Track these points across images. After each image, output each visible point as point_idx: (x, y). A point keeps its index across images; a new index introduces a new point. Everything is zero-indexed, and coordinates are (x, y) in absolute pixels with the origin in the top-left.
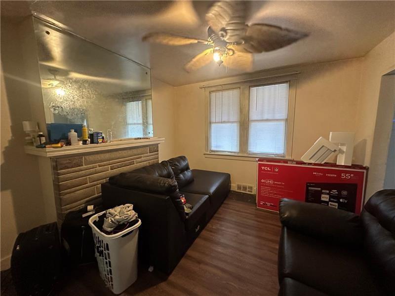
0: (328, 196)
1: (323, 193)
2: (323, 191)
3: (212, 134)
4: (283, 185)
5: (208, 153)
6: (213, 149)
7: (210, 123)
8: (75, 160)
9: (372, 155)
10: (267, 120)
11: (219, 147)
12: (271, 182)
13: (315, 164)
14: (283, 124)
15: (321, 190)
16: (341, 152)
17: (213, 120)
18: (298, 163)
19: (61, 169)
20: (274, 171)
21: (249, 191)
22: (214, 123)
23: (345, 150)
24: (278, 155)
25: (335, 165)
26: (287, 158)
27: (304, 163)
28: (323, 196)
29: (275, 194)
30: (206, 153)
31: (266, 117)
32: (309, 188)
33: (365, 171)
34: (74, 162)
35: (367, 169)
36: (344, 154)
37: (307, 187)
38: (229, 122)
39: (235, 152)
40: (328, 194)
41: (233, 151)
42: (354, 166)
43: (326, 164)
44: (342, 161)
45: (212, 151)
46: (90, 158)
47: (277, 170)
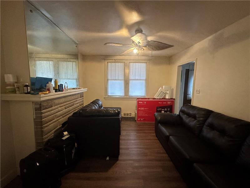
1: (162, 111)
3: (109, 86)
4: (148, 109)
5: (107, 97)
6: (109, 95)
7: (108, 80)
8: (50, 103)
9: (176, 94)
11: (113, 93)
12: (143, 109)
13: (160, 99)
14: (144, 82)
15: (162, 109)
16: (167, 94)
17: (109, 78)
18: (153, 99)
19: (43, 110)
20: (144, 104)
21: (130, 116)
22: (110, 80)
23: (168, 93)
24: (142, 96)
25: (165, 99)
26: (146, 97)
27: (156, 99)
29: (145, 114)
30: (106, 97)
31: (137, 78)
32: (158, 109)
34: (49, 105)
35: (174, 99)
36: (168, 95)
37: (157, 108)
38: (118, 80)
39: (122, 96)
40: (164, 111)
41: (121, 95)
42: (171, 99)
43: (162, 99)
44: (167, 97)
45: (109, 96)
46: (56, 101)
47: (145, 103)
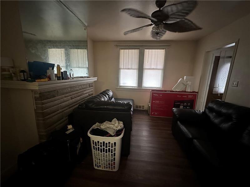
0: (182, 106)
2: (181, 104)
4: (163, 103)
5: (118, 87)
7: (119, 69)
10: (153, 69)
11: (125, 84)
12: (158, 102)
14: (161, 71)
15: (180, 104)
17: (122, 67)
18: (171, 91)
19: (44, 100)
20: (160, 96)
22: (122, 69)
28: (181, 106)
29: (160, 108)
33: (197, 94)
34: (51, 94)
35: (197, 92)
37: (175, 103)
39: (135, 87)
42: (193, 92)
43: (182, 92)
45: (121, 86)
46: (60, 91)
47: (161, 95)
